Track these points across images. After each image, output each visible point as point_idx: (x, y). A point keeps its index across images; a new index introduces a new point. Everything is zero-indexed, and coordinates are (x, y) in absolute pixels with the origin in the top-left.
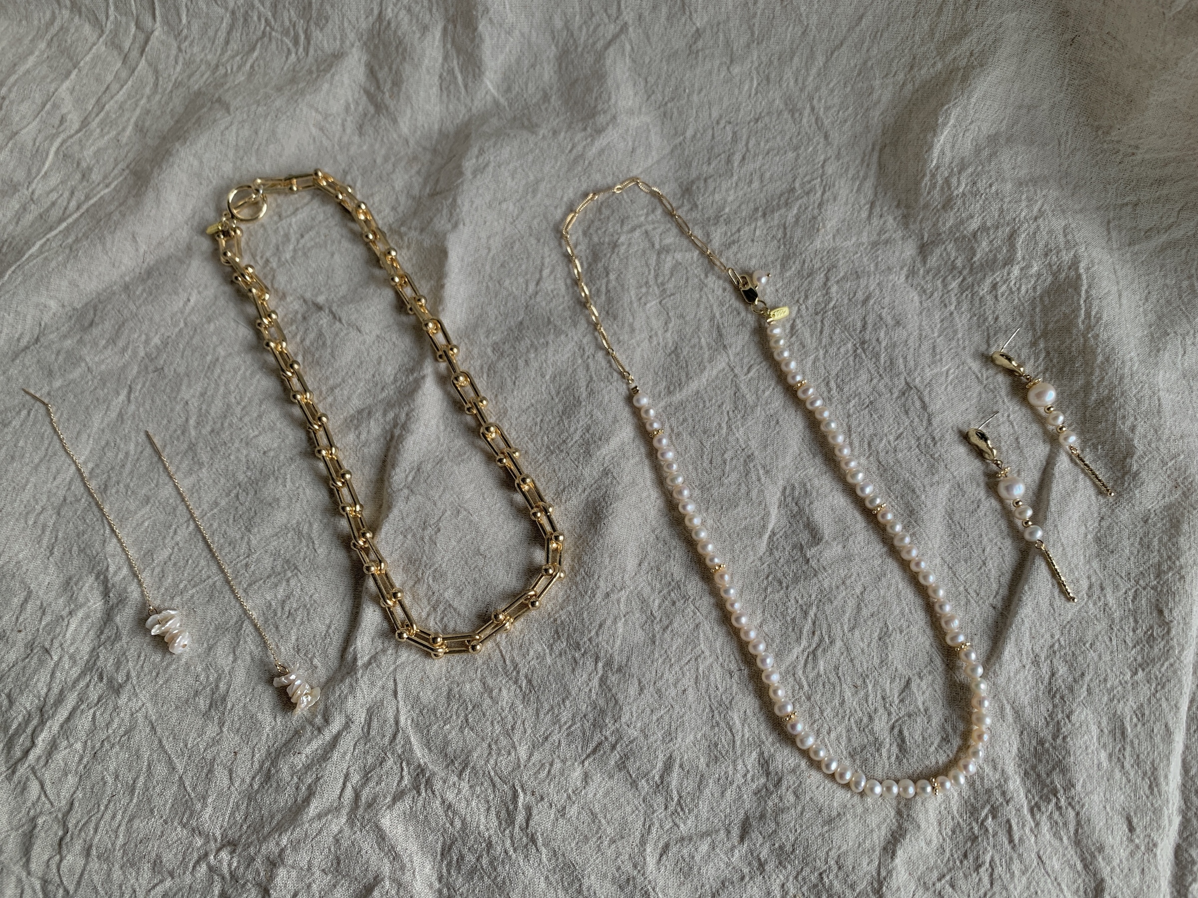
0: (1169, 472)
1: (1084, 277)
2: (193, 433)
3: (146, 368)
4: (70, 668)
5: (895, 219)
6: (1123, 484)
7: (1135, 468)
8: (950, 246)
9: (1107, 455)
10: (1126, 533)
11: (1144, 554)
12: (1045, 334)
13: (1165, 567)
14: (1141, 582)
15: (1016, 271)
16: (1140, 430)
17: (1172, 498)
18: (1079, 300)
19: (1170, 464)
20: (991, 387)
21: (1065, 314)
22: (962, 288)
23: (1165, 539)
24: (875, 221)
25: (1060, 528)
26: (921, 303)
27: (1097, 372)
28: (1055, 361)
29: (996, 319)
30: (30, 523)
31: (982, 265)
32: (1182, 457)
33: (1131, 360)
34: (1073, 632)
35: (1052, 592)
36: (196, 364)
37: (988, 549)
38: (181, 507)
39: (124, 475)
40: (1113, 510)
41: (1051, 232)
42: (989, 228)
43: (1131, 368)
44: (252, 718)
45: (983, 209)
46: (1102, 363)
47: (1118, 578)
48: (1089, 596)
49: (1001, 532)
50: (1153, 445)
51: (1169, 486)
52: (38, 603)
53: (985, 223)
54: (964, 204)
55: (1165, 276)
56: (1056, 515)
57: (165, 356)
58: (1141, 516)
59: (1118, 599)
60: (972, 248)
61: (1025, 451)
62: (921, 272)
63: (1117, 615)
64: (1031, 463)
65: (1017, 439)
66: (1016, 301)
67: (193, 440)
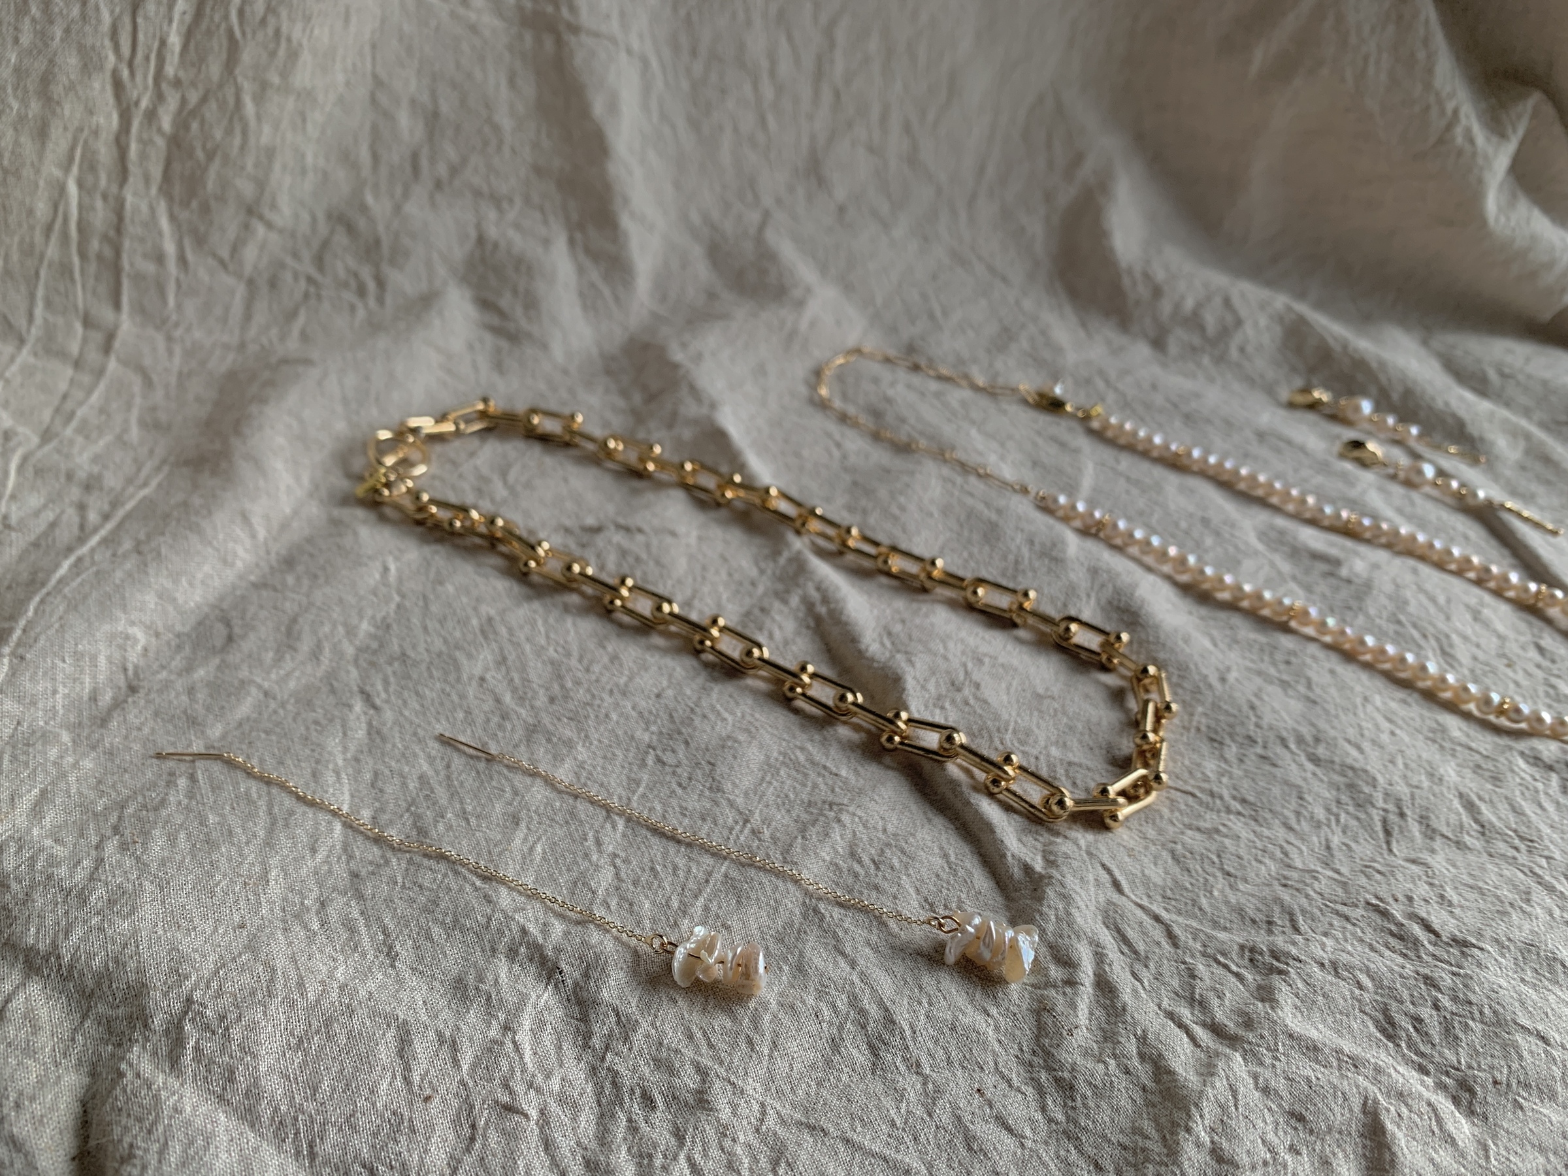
2: (523, 712)
3: (372, 664)
4: (574, 1119)
6: (1480, 448)
7: (1475, 433)
8: (1180, 331)
10: (1524, 482)
12: (1311, 369)
15: (1249, 330)
17: (1522, 445)
21: (1314, 347)
24: (1096, 336)
30: (315, 926)
31: (1219, 337)
35: (1538, 533)
36: (458, 634)
37: (1456, 526)
38: (582, 807)
39: (443, 801)
42: (1204, 302)
44: (953, 1029)
52: (431, 1035)
53: (1198, 299)
54: (1169, 287)
57: (395, 641)
58: (1518, 467)
62: (1171, 362)
66: (1268, 355)
67: (530, 720)
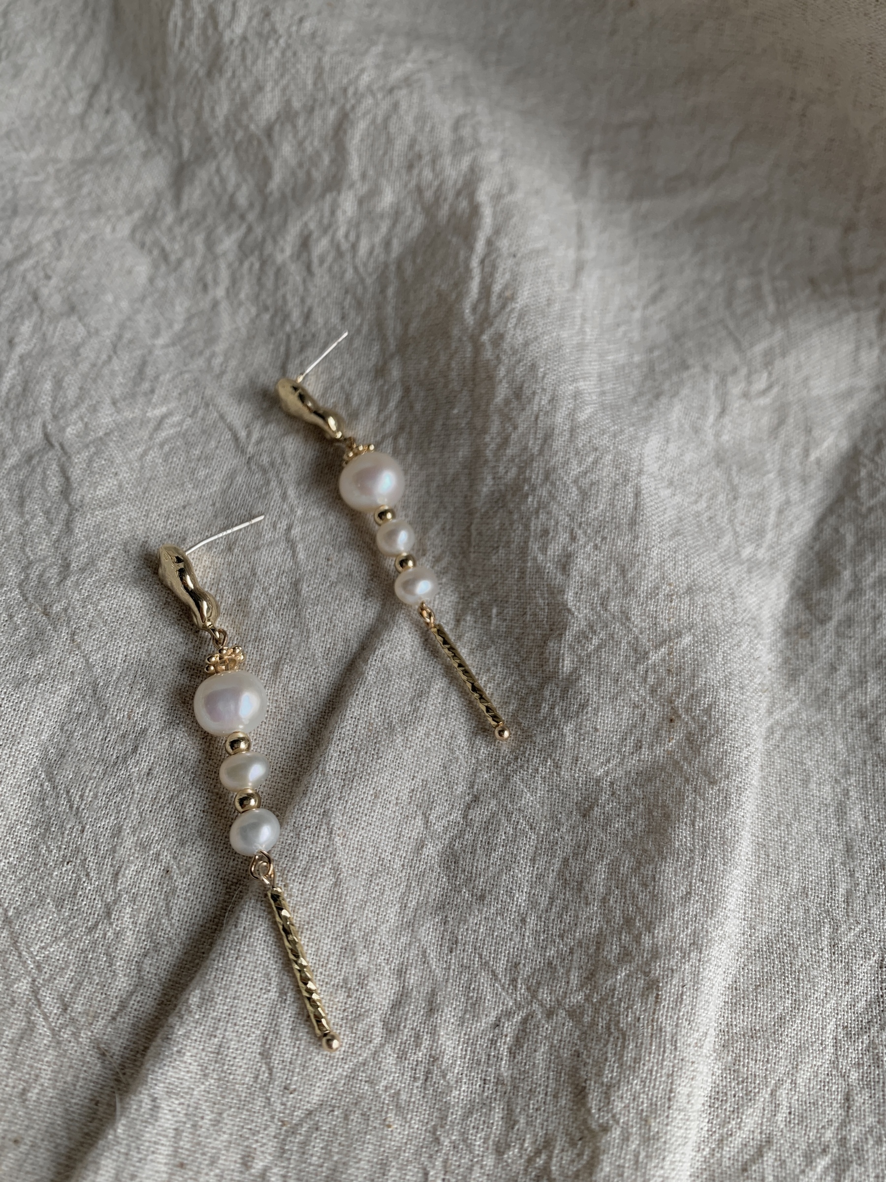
0: (651, 680)
1: (487, 212)
5: (134, 117)
6: (538, 706)
7: (567, 665)
8: (228, 162)
9: (509, 632)
10: (528, 844)
11: (565, 908)
12: (403, 346)
13: (612, 951)
14: (544, 994)
15: (348, 205)
16: (582, 565)
17: (659, 751)
18: (468, 260)
19: (654, 657)
20: (265, 459)
21: (439, 295)
22: (244, 250)
23: (627, 863)
24: (95, 121)
25: (337, 820)
26: (151, 280)
27: (495, 427)
28: (418, 407)
29: (307, 317)
31: (283, 196)
32: (687, 640)
33: (577, 395)
34: (317, 1146)
35: (273, 1016)
37: (130, 872)
40: (507, 779)
41: (422, 119)
42: (297, 114)
43: (571, 415)
45: (283, 68)
46: (507, 402)
47: (484, 978)
48: (391, 1030)
49: (182, 822)
50: (613, 606)
51: (652, 719)
53: (288, 102)
54: (244, 58)
55: (703, 264)
56: (335, 783)
58: (576, 796)
59: (470, 1042)
60: (265, 160)
61: (308, 613)
62: (170, 219)
63: (459, 1095)
64: (317, 644)
65: (296, 585)
66: (349, 274)
